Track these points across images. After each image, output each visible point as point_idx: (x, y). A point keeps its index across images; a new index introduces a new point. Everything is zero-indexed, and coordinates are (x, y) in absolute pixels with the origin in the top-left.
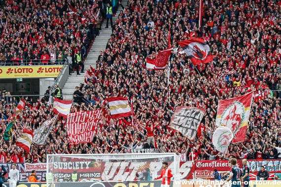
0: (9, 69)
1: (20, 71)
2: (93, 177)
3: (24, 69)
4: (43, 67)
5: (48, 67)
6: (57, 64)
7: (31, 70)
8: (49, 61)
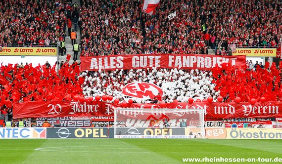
0: (16, 49)
1: (23, 50)
2: (120, 124)
3: (26, 49)
4: (41, 48)
5: (44, 48)
6: (50, 46)
7: (31, 51)
8: (45, 44)
